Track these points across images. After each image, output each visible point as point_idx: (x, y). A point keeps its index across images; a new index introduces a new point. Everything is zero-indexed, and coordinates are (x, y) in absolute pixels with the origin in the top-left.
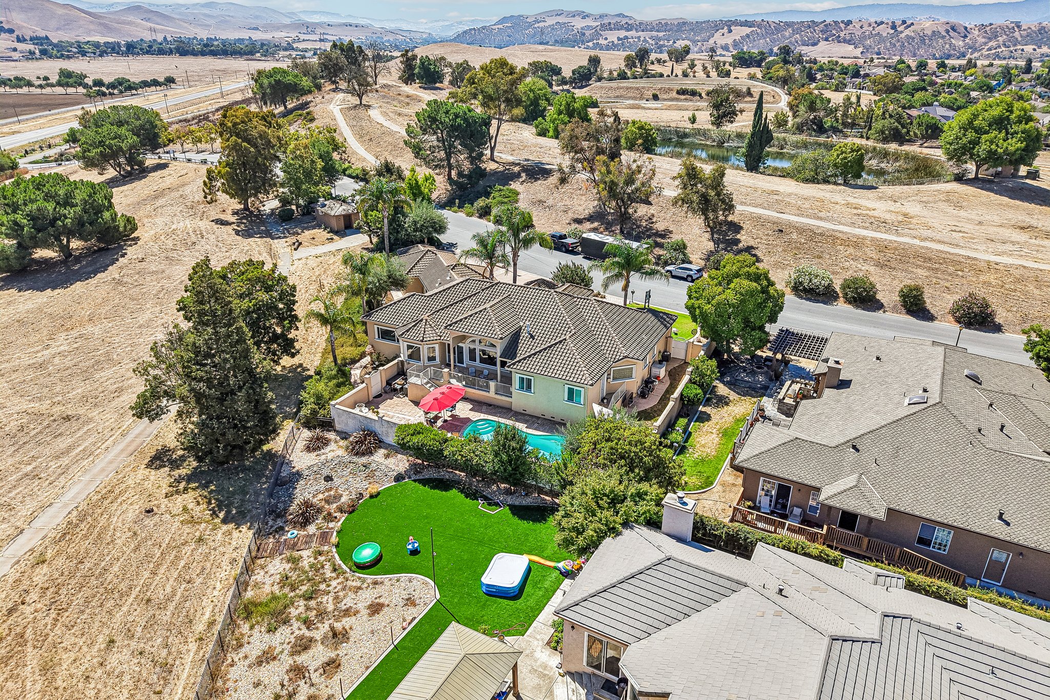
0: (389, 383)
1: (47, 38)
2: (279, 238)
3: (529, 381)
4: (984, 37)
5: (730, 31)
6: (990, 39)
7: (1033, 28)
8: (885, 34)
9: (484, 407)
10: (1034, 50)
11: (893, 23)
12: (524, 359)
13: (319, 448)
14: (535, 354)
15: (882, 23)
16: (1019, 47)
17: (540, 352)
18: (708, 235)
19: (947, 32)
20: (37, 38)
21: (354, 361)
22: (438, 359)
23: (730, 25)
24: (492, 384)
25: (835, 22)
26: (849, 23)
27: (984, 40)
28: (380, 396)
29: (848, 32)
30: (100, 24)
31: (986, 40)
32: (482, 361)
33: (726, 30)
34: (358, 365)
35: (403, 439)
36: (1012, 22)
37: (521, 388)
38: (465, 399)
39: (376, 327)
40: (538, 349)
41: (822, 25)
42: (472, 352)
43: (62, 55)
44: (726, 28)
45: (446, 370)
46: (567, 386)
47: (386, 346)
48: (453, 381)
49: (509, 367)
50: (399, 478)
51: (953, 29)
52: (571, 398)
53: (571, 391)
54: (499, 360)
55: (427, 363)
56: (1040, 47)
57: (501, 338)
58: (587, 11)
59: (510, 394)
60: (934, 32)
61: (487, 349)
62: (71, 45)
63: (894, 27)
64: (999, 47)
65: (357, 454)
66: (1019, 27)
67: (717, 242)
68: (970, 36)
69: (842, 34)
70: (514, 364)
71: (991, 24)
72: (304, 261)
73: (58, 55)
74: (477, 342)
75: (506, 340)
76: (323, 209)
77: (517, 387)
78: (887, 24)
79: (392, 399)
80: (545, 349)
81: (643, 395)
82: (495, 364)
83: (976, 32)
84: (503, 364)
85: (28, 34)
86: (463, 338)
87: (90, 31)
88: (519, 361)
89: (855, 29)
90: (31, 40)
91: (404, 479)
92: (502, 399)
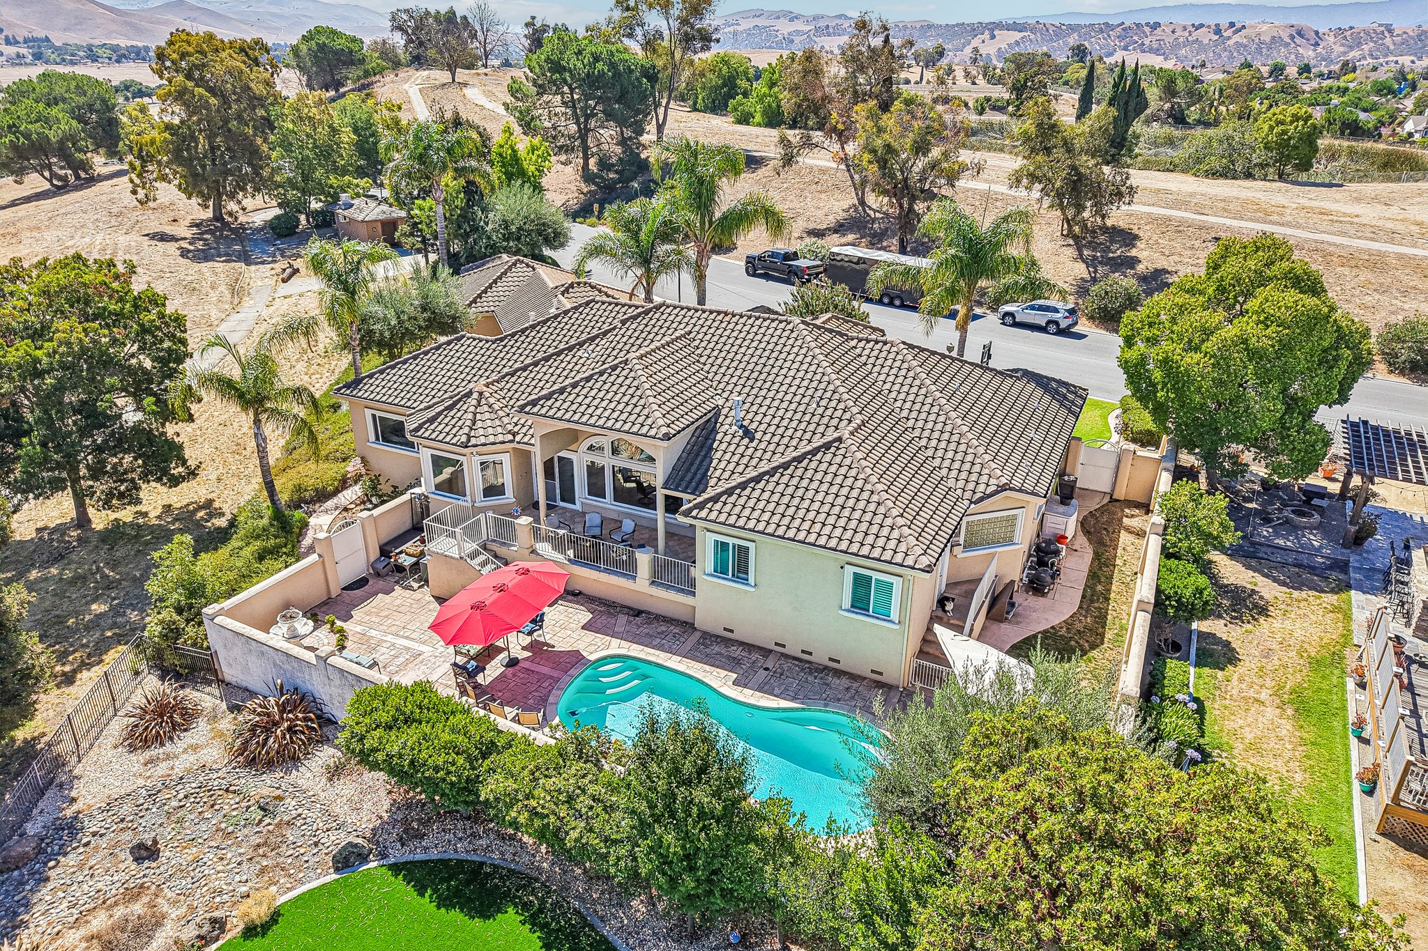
0: (385, 551)
1: (47, 39)
2: (263, 263)
3: (742, 553)
4: (1342, 45)
5: (993, 37)
6: (1351, 48)
7: (1411, 33)
8: (1206, 41)
9: (623, 619)
10: (1413, 62)
11: (1217, 25)
12: (729, 492)
13: (159, 740)
14: (757, 479)
15: (1202, 26)
16: (1391, 58)
17: (772, 472)
18: (1071, 252)
19: (1292, 37)
20: (34, 40)
21: (322, 496)
22: (509, 491)
23: (993, 28)
24: (643, 559)
25: (1137, 25)
26: (1156, 25)
27: (1342, 49)
28: (361, 583)
29: (1155, 38)
30: (127, 23)
31: (1346, 49)
32: (620, 495)
33: (987, 35)
34: (330, 504)
35: (362, 739)
36: (1380, 25)
37: (720, 570)
38: (574, 595)
39: (368, 413)
40: (764, 467)
41: (1119, 29)
42: (595, 472)
43: (64, 60)
44: (987, 32)
45: (525, 520)
46: (850, 570)
47: (390, 459)
48: (545, 548)
49: (687, 514)
50: (347, 860)
51: (1300, 33)
52: (860, 604)
53: (861, 583)
54: (660, 494)
55: (481, 501)
56: (1420, 58)
57: (667, 437)
58: (796, 11)
59: (689, 587)
60: (1274, 37)
61: (634, 466)
62: (79, 48)
63: (1218, 31)
64: (1365, 58)
65: (252, 762)
66: (1390, 31)
67: (1091, 263)
68: (1322, 44)
69: (1147, 42)
70: (701, 506)
71: (1351, 28)
72: (293, 300)
73: (58, 60)
74: (608, 450)
75: (680, 442)
76: (346, 213)
77: (710, 568)
78: (1209, 27)
79: (387, 592)
80: (786, 466)
81: (1036, 586)
82: (651, 504)
83: (1332, 39)
84: (673, 505)
85: (21, 34)
86: (572, 437)
87: (111, 32)
88: (715, 499)
89: (1164, 34)
90: (25, 41)
91: (364, 859)
92: (667, 599)
